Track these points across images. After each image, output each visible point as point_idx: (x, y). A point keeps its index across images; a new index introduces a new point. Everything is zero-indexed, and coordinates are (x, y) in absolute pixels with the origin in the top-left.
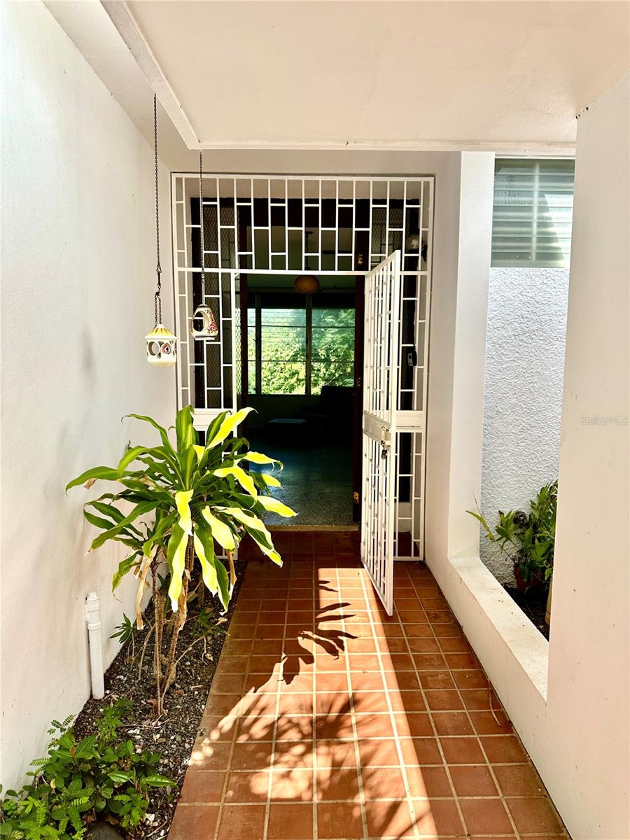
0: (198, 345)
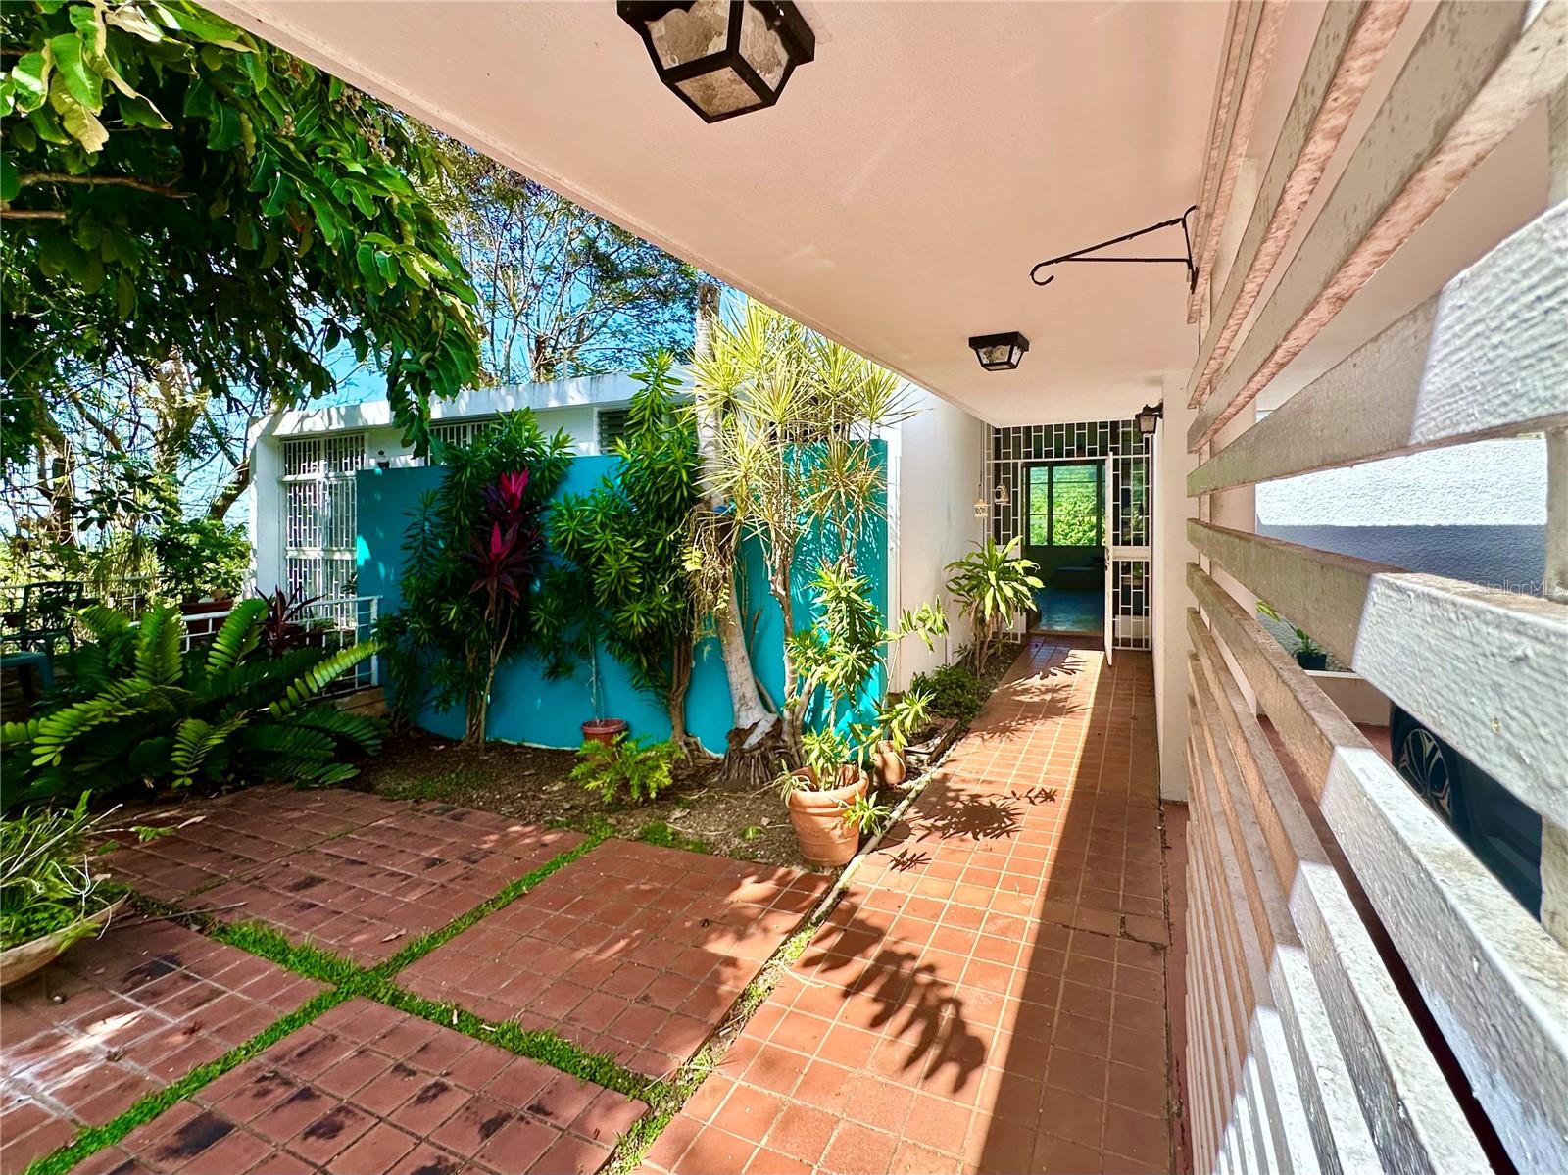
0: (997, 507)
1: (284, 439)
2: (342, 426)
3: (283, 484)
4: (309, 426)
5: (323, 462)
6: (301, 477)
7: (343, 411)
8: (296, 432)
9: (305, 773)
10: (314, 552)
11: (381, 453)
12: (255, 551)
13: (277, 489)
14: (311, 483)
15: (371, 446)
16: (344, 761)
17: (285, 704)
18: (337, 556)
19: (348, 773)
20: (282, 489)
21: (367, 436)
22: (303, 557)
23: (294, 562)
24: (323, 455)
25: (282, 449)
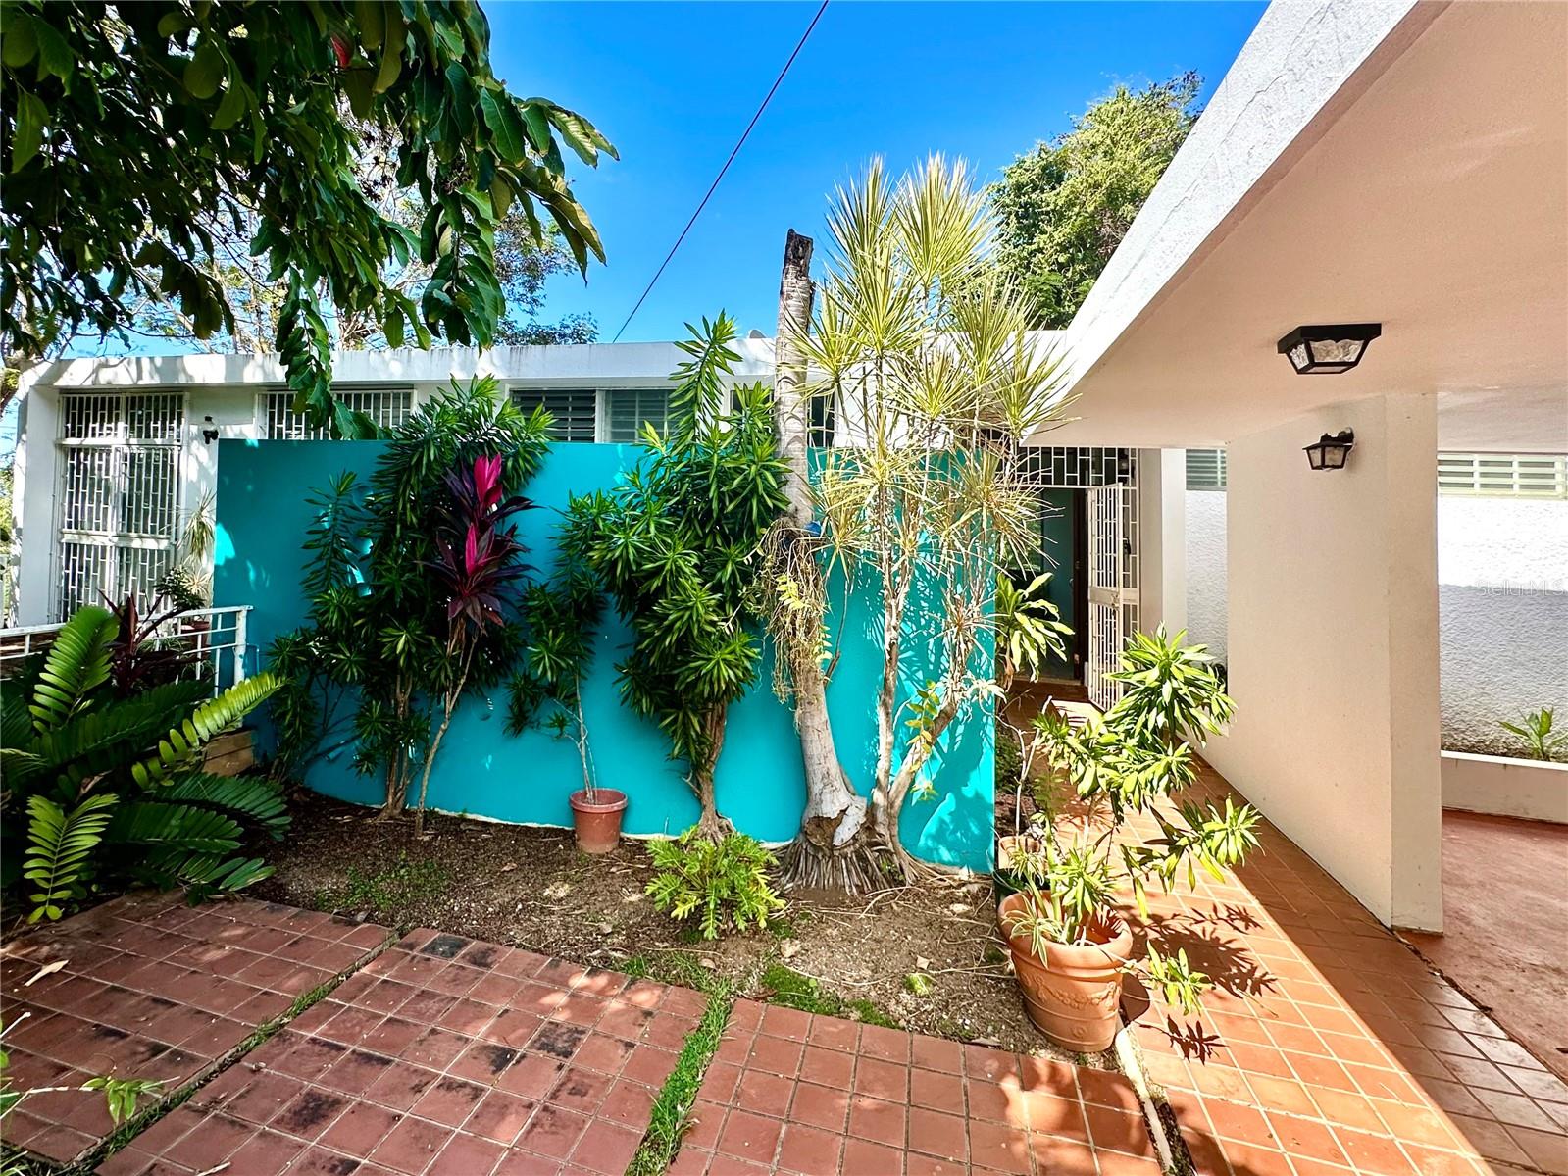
1: (65, 391)
2: (156, 381)
3: (61, 447)
4: (105, 377)
5: (121, 425)
6: (90, 441)
7: (158, 362)
8: (88, 383)
9: (195, 875)
10: (106, 537)
11: (208, 419)
12: (19, 532)
13: (54, 456)
14: (105, 450)
15: (192, 408)
16: (248, 854)
17: (154, 765)
18: (136, 544)
19: (255, 873)
20: (60, 456)
21: (187, 396)
22: (86, 541)
23: (72, 549)
24: (122, 416)
25: (63, 404)
